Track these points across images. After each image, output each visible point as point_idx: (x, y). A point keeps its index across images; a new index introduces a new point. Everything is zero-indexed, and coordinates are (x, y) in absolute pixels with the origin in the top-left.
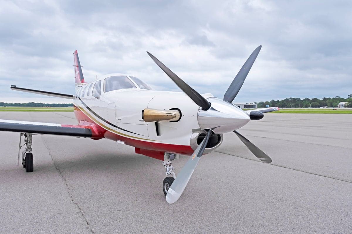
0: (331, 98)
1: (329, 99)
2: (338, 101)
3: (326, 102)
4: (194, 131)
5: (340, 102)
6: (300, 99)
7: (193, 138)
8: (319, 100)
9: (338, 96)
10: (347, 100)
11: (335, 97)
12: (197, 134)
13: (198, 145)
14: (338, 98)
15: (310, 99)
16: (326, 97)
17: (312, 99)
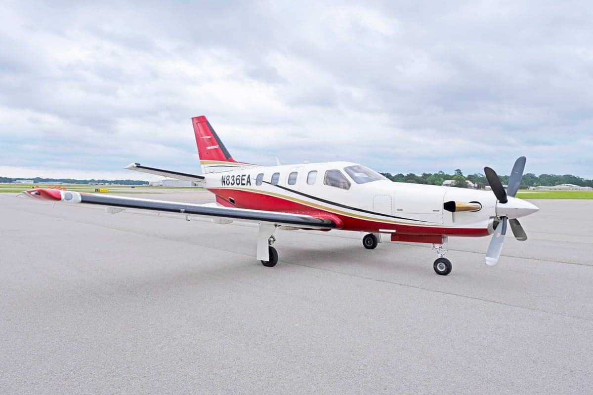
0: (433, 174)
1: (430, 175)
2: (442, 179)
3: (427, 179)
4: (491, 218)
5: (444, 181)
6: (391, 175)
7: (490, 223)
8: (417, 177)
9: (441, 172)
10: (454, 177)
11: (438, 173)
12: (492, 220)
13: (493, 230)
14: (442, 173)
15: (405, 175)
16: (426, 173)
17: (408, 175)
